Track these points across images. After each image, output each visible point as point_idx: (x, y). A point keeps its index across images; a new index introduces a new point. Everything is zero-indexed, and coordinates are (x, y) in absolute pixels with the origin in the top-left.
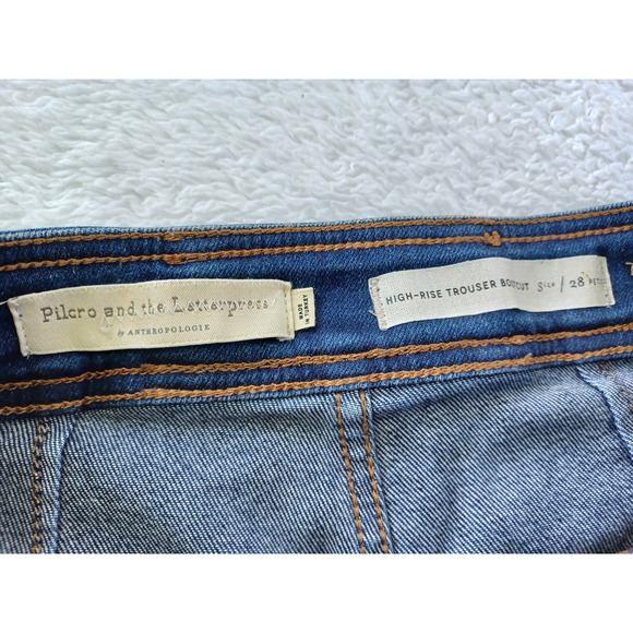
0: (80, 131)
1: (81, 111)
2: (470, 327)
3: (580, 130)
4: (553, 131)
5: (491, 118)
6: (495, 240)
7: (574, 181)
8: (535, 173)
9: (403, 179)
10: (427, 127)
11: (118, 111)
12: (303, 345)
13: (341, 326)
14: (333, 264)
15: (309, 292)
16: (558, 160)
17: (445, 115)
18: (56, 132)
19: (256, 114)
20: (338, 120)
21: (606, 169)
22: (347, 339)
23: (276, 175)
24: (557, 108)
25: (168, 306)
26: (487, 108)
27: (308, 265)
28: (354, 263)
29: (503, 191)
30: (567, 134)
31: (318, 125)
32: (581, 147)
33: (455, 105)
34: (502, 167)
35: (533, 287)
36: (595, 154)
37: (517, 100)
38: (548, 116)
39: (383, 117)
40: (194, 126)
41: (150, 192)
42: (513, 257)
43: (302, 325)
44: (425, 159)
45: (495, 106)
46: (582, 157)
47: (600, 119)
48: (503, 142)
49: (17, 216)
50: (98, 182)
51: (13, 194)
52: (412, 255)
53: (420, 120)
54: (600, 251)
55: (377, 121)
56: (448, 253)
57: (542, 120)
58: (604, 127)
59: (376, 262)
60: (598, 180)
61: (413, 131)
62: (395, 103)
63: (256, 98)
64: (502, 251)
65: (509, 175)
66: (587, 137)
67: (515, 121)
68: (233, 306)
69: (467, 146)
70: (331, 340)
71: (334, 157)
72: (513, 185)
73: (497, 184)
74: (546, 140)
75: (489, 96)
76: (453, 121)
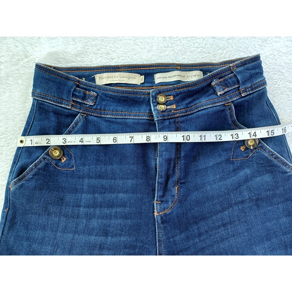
0: (102, 47)
1: (102, 43)
2: (170, 83)
3: (201, 47)
4: (195, 47)
5: (181, 44)
6: (179, 68)
7: (198, 58)
8: (189, 56)
9: (162, 57)
10: (168, 46)
11: (109, 43)
12: (142, 86)
13: (148, 83)
14: (148, 72)
15: (143, 76)
16: (195, 53)
17: (172, 44)
18: (98, 47)
19: (134, 44)
20: (150, 45)
21: (206, 55)
22: (149, 85)
23: (137, 56)
24: (196, 42)
25: (119, 77)
26: (181, 43)
27: (143, 72)
28: (151, 71)
29: (182, 59)
30: (198, 48)
31: (146, 46)
32: (200, 51)
33: (174, 42)
34: (183, 55)
35: (186, 77)
36: (203, 52)
37: (188, 41)
38: (194, 44)
39: (159, 44)
40: (123, 46)
41: (114, 58)
42: (182, 71)
43: (142, 82)
44: (167, 53)
45: (183, 42)
46: (200, 53)
47: (205, 45)
48: (183, 49)
49: (92, 62)
50: (106, 56)
51: (91, 58)
52: (162, 70)
53: (166, 45)
54: (201, 70)
55: (158, 45)
56: (168, 70)
57: (193, 45)
58: (206, 46)
59: (155, 71)
60: (203, 58)
61: (165, 47)
62: (162, 41)
63: (134, 41)
64: (180, 70)
65: (184, 56)
66: (202, 48)
67: (187, 45)
68: (129, 78)
69: (175, 50)
70: (146, 85)
71: (149, 52)
72: (184, 58)
73: (181, 58)
74: (192, 49)
75: (182, 40)
76: (174, 45)
